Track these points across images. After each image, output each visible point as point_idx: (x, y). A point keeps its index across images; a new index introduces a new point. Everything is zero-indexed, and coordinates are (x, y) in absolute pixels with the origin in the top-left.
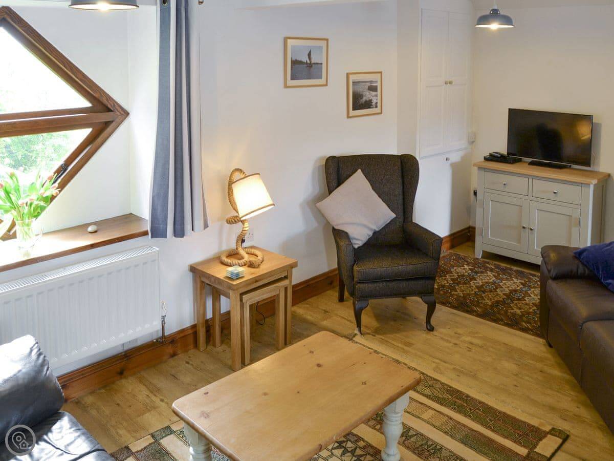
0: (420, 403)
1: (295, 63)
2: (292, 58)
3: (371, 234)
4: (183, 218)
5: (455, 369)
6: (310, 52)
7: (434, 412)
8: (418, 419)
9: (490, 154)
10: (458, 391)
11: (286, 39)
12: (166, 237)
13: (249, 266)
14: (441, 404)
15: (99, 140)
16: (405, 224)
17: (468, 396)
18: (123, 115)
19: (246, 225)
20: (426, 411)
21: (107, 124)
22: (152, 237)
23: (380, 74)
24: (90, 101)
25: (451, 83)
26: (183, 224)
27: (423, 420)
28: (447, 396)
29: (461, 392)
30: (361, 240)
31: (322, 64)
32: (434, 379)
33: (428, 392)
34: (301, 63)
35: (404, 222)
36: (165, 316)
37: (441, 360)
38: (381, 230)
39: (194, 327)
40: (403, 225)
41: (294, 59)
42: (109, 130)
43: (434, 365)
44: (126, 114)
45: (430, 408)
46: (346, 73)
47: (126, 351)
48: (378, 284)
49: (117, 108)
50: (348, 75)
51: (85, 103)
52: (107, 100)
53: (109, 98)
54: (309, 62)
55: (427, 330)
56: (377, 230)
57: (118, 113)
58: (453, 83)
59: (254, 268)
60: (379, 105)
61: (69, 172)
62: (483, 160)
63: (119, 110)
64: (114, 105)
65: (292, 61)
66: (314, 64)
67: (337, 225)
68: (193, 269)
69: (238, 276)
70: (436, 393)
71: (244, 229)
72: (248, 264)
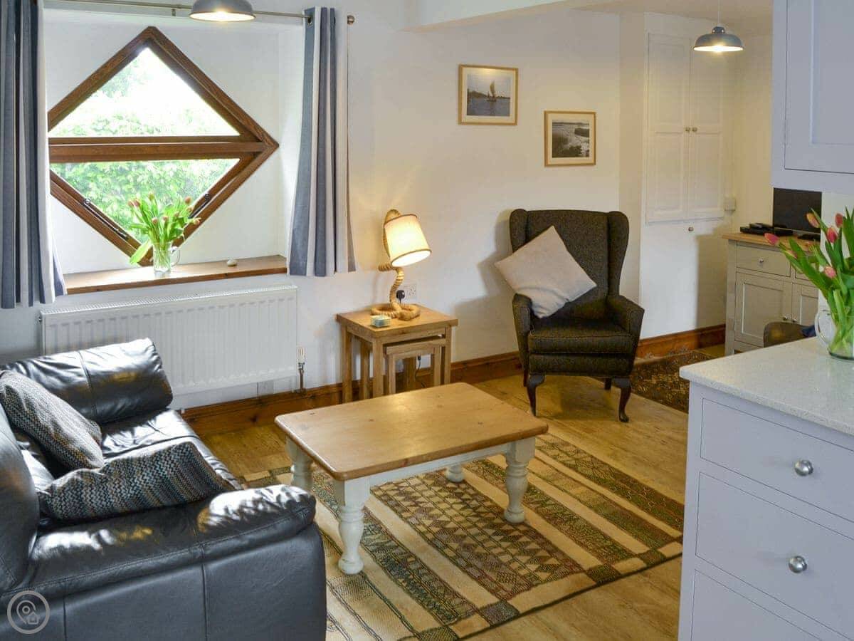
0: (574, 480)
1: (472, 96)
2: (468, 90)
3: (562, 304)
4: (325, 255)
5: (634, 458)
6: (493, 84)
7: (586, 489)
8: (565, 493)
9: (751, 225)
10: (627, 475)
11: (461, 67)
12: (305, 275)
13: (400, 319)
14: (599, 484)
15: (245, 171)
16: (609, 296)
17: (635, 481)
18: (272, 146)
19: (401, 274)
20: (578, 487)
21: (255, 154)
22: (291, 274)
23: (593, 116)
24: (238, 129)
25: (695, 130)
26: (325, 262)
27: (570, 494)
28: (610, 478)
29: (629, 477)
30: (549, 310)
31: (509, 98)
32: (602, 462)
33: (589, 472)
34: (480, 95)
35: (608, 294)
36: (304, 364)
37: (621, 448)
38: (576, 300)
39: (339, 385)
40: (607, 297)
41: (471, 91)
42: (256, 161)
43: (611, 452)
44: (275, 145)
45: (582, 485)
46: (543, 110)
47: (259, 397)
48: (558, 358)
49: (266, 137)
50: (546, 113)
51: (233, 132)
52: (255, 128)
53: (257, 126)
54: (491, 95)
55: (619, 421)
56: (571, 299)
57: (267, 144)
58: (698, 131)
59: (405, 320)
60: (591, 153)
61: (213, 202)
62: (739, 231)
63: (268, 140)
64: (263, 135)
65: (468, 93)
66: (498, 97)
67: (519, 289)
68: (339, 319)
69: (382, 324)
70: (598, 473)
71: (399, 278)
72: (399, 316)
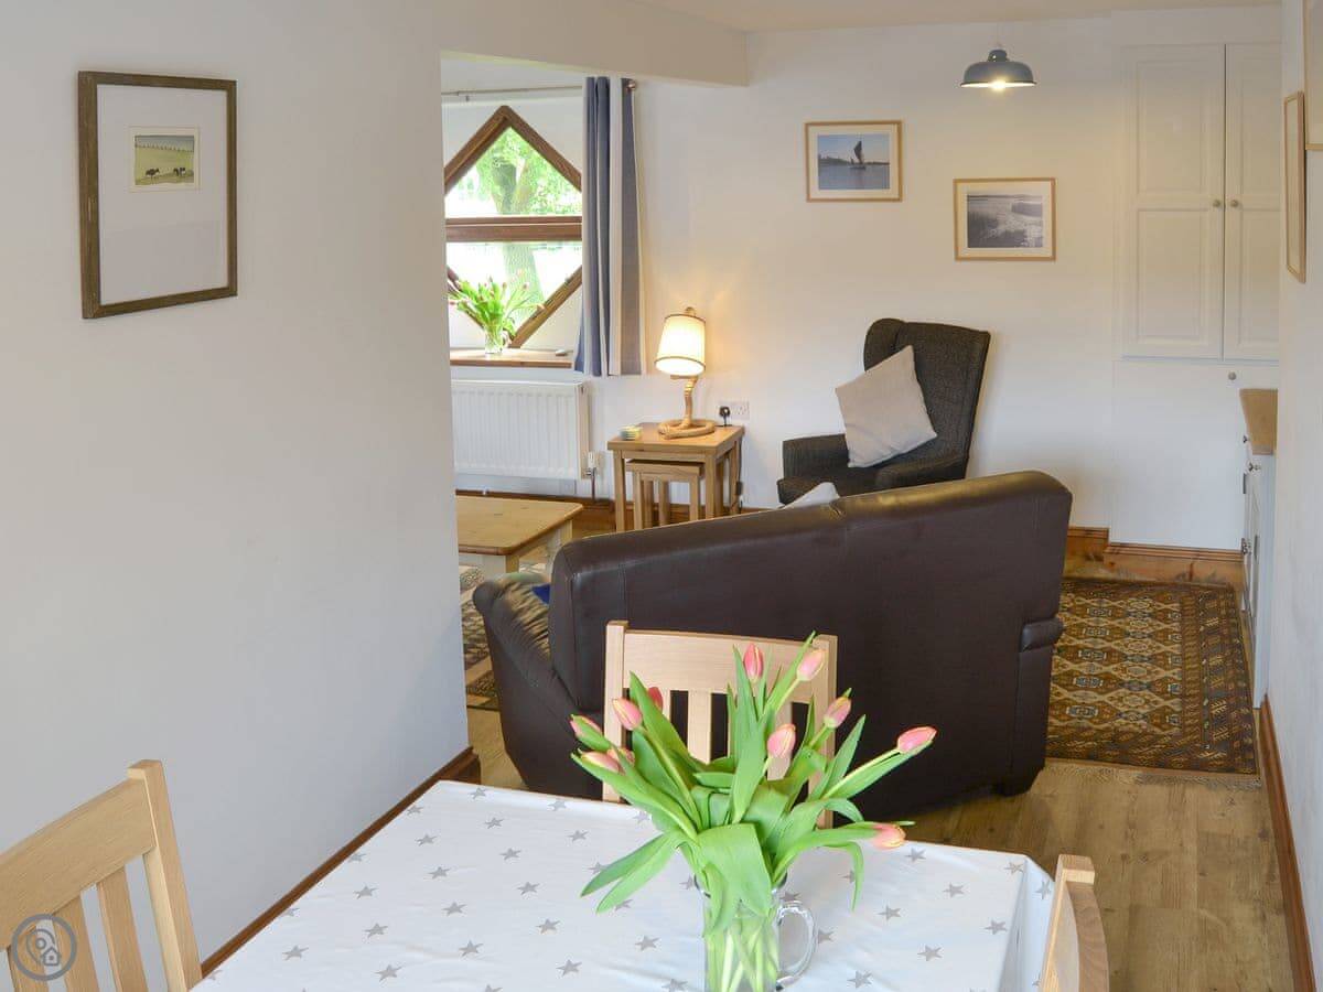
2: (820, 156)
3: (885, 453)
4: (599, 353)
6: (860, 144)
11: (808, 127)
12: (584, 371)
22: (575, 370)
25: (1234, 205)
26: (599, 360)
30: (863, 460)
41: (824, 157)
46: (951, 178)
50: (955, 182)
54: (857, 161)
60: (1046, 242)
65: (820, 160)
